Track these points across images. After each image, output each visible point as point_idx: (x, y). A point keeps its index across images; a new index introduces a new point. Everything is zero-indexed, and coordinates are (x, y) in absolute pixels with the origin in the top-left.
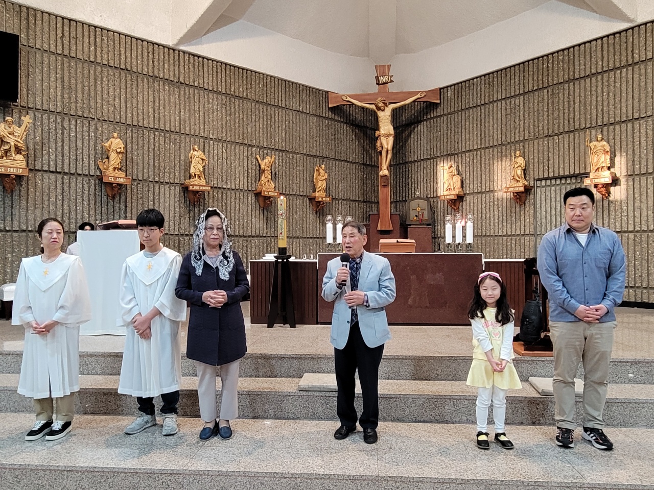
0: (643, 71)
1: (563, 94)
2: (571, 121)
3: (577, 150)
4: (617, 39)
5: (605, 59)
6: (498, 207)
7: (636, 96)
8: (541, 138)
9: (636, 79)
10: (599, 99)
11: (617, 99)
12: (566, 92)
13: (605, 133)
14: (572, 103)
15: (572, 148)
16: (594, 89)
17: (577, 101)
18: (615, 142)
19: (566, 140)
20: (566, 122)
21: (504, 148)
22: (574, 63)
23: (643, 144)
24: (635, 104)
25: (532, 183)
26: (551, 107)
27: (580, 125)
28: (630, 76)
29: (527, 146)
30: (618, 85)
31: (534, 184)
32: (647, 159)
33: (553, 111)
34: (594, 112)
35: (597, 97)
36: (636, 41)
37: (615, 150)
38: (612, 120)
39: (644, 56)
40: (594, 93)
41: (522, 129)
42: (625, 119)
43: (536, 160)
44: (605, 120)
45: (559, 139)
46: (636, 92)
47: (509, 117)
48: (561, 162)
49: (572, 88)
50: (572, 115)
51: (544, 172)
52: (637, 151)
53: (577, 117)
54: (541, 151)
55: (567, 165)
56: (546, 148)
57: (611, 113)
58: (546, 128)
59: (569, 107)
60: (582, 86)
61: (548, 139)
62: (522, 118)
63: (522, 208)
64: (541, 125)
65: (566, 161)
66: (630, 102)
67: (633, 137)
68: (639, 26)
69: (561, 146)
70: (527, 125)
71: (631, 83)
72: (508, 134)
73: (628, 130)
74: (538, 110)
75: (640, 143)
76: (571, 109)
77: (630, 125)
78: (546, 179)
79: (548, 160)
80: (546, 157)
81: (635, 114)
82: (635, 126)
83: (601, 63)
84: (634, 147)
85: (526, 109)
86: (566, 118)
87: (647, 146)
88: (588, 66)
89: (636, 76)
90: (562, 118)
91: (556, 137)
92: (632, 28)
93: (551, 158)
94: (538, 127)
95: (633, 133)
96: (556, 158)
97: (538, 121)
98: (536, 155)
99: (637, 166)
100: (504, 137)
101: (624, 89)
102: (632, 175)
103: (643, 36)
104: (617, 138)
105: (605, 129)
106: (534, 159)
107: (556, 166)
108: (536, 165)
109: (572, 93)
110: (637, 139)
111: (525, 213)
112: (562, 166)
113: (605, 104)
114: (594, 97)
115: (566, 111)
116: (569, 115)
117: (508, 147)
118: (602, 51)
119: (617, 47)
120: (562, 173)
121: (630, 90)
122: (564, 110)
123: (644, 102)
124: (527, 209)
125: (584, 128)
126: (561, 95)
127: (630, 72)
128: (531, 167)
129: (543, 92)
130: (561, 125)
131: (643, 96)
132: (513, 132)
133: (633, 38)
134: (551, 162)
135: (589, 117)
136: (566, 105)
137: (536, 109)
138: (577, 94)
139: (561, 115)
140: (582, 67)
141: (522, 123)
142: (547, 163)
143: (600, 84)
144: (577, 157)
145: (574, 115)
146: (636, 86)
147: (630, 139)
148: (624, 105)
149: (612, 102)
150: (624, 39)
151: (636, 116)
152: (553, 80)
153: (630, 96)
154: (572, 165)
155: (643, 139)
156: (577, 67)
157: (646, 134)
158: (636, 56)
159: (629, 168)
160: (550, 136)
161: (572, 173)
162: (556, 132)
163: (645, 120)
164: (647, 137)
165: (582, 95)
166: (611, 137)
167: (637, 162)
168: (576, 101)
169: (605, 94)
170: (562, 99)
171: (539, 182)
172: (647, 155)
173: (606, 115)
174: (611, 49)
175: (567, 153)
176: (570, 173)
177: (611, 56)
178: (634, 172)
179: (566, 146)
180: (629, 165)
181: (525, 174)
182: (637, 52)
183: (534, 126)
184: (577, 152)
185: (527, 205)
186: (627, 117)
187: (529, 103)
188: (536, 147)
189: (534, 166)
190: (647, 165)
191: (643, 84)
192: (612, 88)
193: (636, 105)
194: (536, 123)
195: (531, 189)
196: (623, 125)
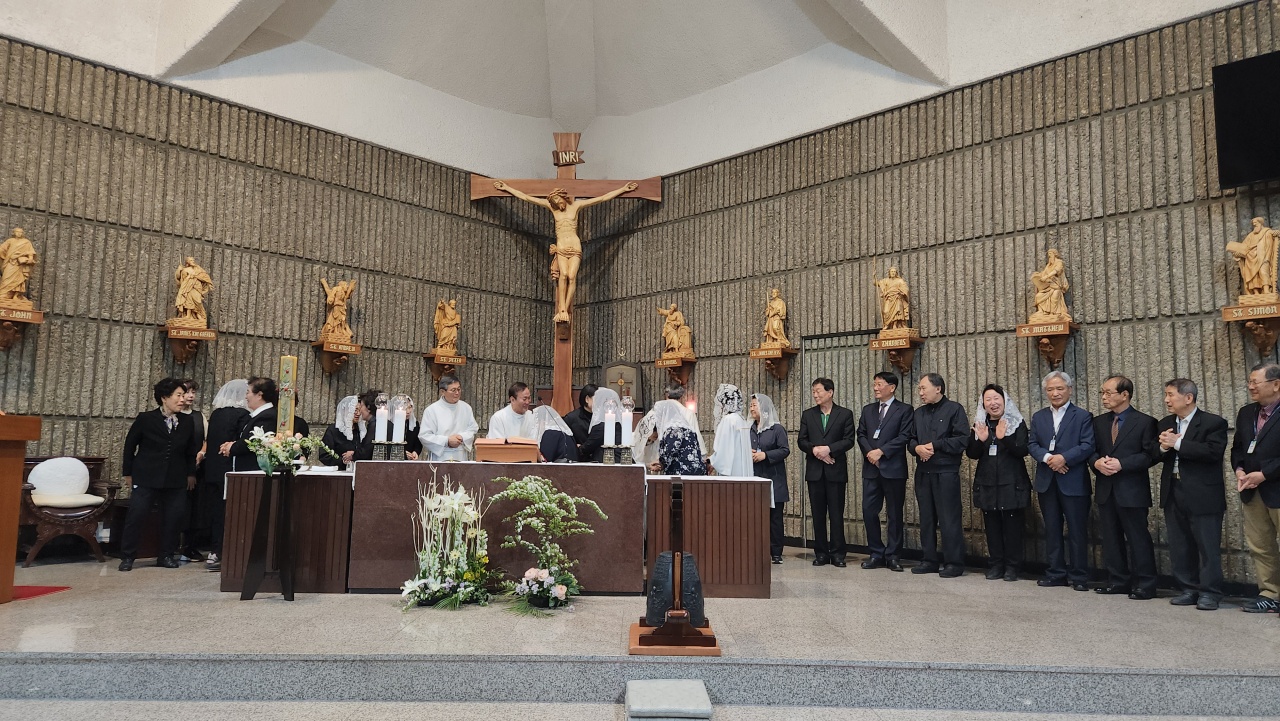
0: (959, 166)
1: (844, 198)
2: (856, 241)
3: (863, 290)
4: (922, 111)
5: (905, 143)
6: (747, 383)
7: (949, 205)
8: (812, 268)
9: (949, 178)
10: (896, 208)
11: (922, 209)
12: (848, 194)
13: (905, 264)
14: (857, 212)
15: (856, 287)
16: (888, 191)
17: (864, 209)
18: (918, 279)
19: (847, 273)
20: (848, 243)
21: (757, 282)
22: (860, 148)
23: (960, 285)
24: (947, 218)
25: (797, 344)
26: (826, 218)
27: (867, 249)
28: (940, 173)
29: (790, 281)
30: (923, 186)
31: (801, 344)
32: (966, 311)
33: (830, 224)
34: (888, 228)
35: (892, 205)
36: (949, 116)
37: (919, 293)
38: (914, 244)
39: (960, 142)
40: (888, 197)
41: (783, 252)
42: (932, 242)
43: (804, 305)
44: (905, 242)
45: (837, 271)
46: (949, 198)
47: (764, 230)
48: (841, 309)
49: (856, 187)
50: (856, 232)
51: (815, 325)
52: (951, 296)
53: (864, 237)
54: (811, 290)
55: (848, 315)
56: (818, 285)
57: (913, 231)
58: (818, 252)
59: (853, 218)
60: (872, 186)
61: (822, 271)
62: (783, 234)
63: (783, 386)
64: (811, 247)
65: (849, 308)
66: (941, 215)
67: (945, 273)
68: (953, 92)
69: (841, 282)
70: (790, 245)
71: (941, 183)
72: (763, 258)
73: (938, 262)
74: (807, 222)
75: (955, 283)
76: (856, 222)
77: (940, 253)
78: (818, 337)
79: (822, 306)
80: (818, 299)
81: (947, 234)
82: (948, 253)
83: (898, 150)
84: (946, 289)
85: (790, 218)
86: (848, 236)
87: (965, 288)
88: (880, 153)
89: (949, 173)
90: (842, 237)
91: (833, 268)
92: (944, 95)
93: (826, 303)
94: (808, 249)
95: (946, 267)
96: (833, 302)
97: (808, 240)
98: (804, 296)
99: (951, 322)
100: (757, 264)
101: (932, 193)
102: (944, 336)
103: (958, 108)
104: (923, 273)
105: (905, 257)
106: (800, 303)
107: (834, 316)
108: (804, 313)
109: (856, 196)
110: (950, 277)
111: (786, 395)
112: (841, 317)
113: (905, 216)
114: (888, 204)
115: (848, 225)
116: (852, 233)
117: (763, 281)
118: (901, 129)
119: (922, 124)
120: (841, 330)
121: (940, 195)
122: (845, 223)
123: (961, 216)
124: (790, 387)
125: (875, 255)
126: (840, 198)
127: (940, 166)
128: (796, 316)
129: (815, 193)
130: (841, 247)
131: (959, 206)
132: (770, 256)
133: (944, 112)
134: (825, 309)
135: (882, 236)
136: (849, 217)
137: (804, 220)
138: (864, 199)
139: (841, 231)
140: (872, 154)
141: (783, 241)
142: (819, 310)
143: (897, 183)
144: (864, 302)
145: (860, 233)
146: (949, 189)
147: (941, 277)
148: (931, 219)
149: (914, 214)
150: (931, 113)
151: (950, 238)
152: (829, 173)
153: (941, 205)
154: (857, 316)
155: (960, 277)
156: (864, 154)
157: (964, 269)
158: (949, 140)
159: (940, 324)
160: (825, 265)
161: (857, 329)
162: (834, 259)
163: (962, 244)
164: (965, 274)
165: (872, 199)
166: (914, 272)
167: (951, 315)
168: (862, 210)
169: (904, 200)
170: (842, 204)
171: (808, 342)
172: (965, 304)
173: (905, 235)
174: (914, 127)
175: (849, 295)
176: (853, 328)
177: (913, 139)
178: (947, 331)
179: (848, 283)
180: (940, 318)
181: (786, 329)
182: (951, 133)
183: (801, 247)
184: (864, 295)
185: (790, 380)
186: (936, 239)
187: (795, 209)
188: (804, 283)
189: (801, 315)
190: (966, 320)
191: (959, 186)
192: (914, 190)
193: (949, 220)
194: (804, 244)
195: (796, 354)
196: (931, 252)
